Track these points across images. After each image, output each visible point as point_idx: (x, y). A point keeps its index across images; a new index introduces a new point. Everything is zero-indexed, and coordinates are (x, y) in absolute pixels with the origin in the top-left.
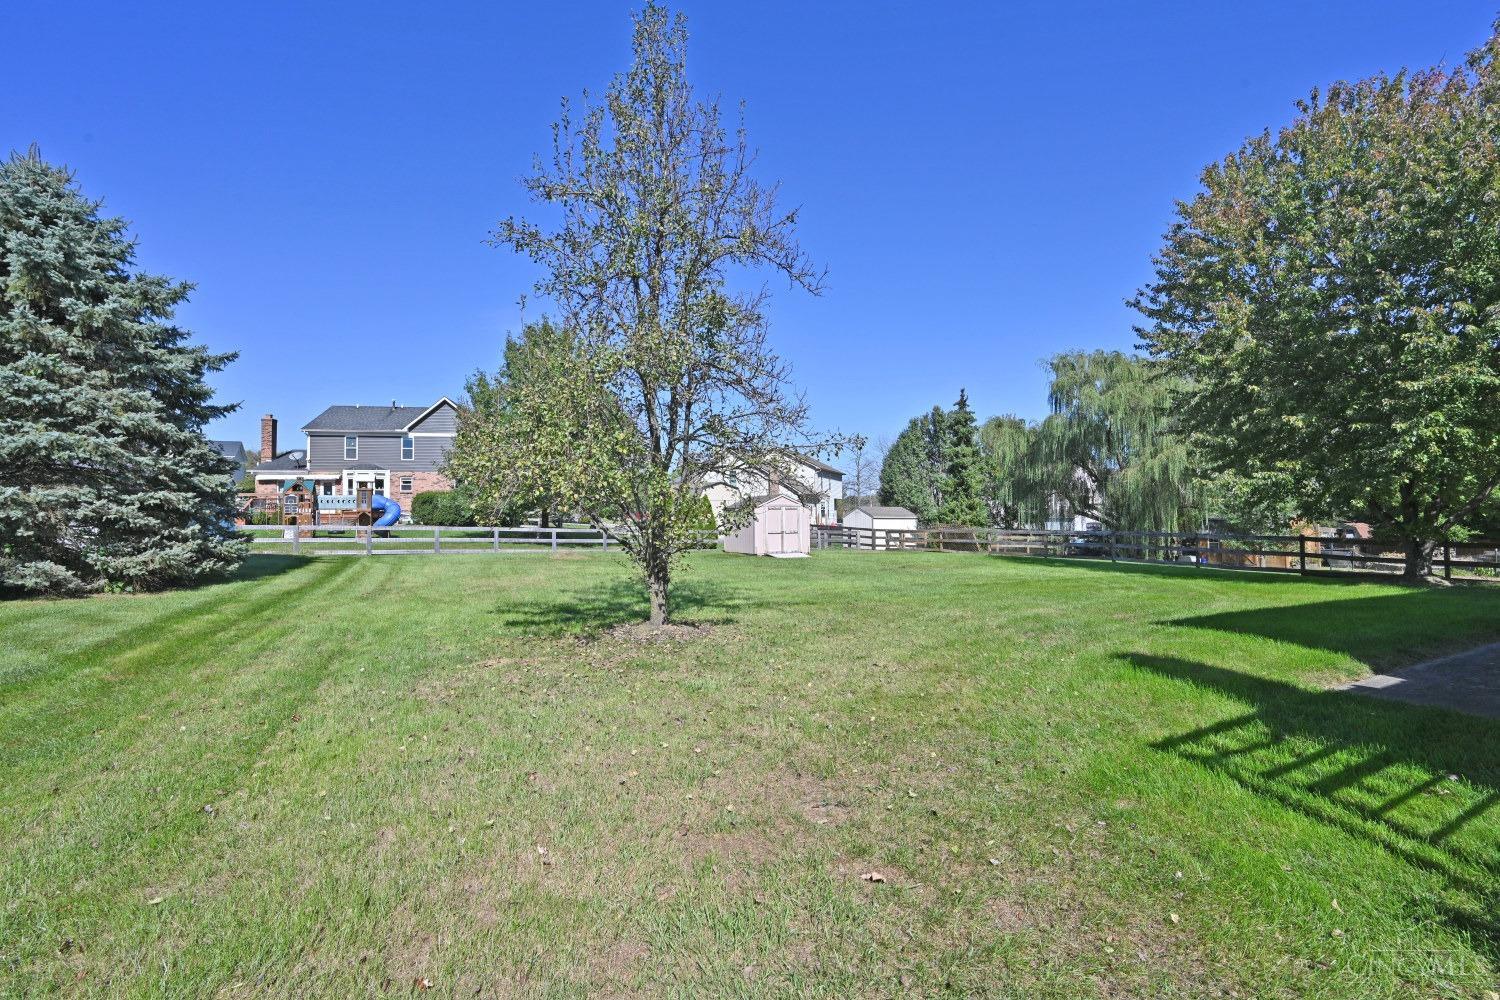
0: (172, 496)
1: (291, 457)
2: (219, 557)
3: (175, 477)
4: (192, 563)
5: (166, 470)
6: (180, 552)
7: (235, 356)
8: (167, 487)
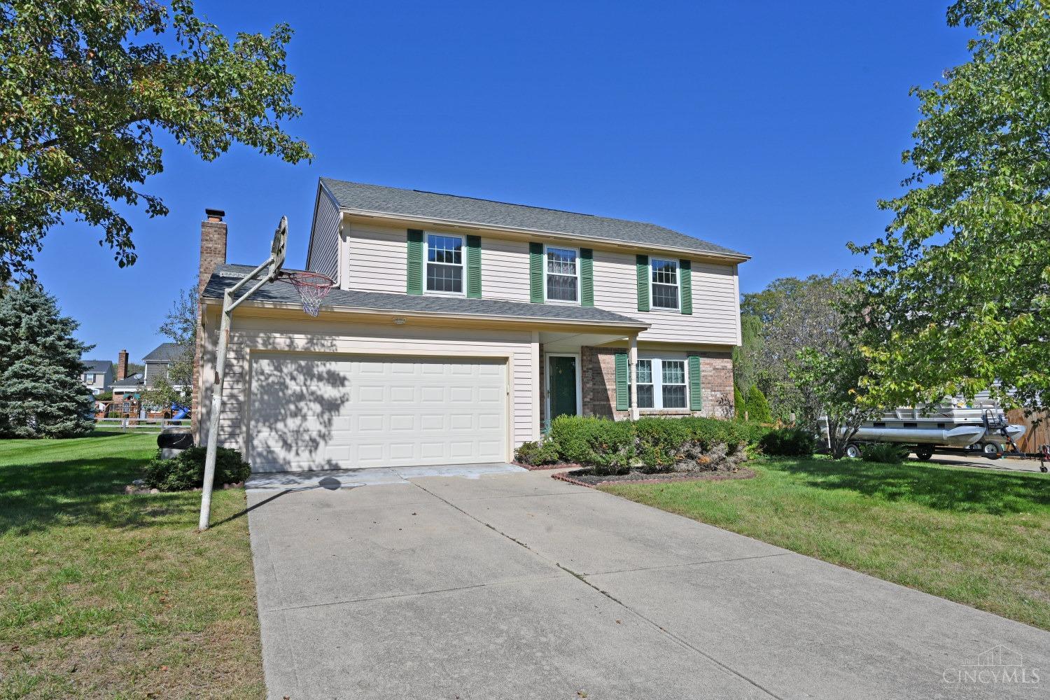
0: (68, 404)
1: (135, 377)
2: (83, 428)
3: (68, 396)
4: (73, 429)
5: (66, 395)
6: (70, 424)
7: (95, 346)
8: (67, 401)
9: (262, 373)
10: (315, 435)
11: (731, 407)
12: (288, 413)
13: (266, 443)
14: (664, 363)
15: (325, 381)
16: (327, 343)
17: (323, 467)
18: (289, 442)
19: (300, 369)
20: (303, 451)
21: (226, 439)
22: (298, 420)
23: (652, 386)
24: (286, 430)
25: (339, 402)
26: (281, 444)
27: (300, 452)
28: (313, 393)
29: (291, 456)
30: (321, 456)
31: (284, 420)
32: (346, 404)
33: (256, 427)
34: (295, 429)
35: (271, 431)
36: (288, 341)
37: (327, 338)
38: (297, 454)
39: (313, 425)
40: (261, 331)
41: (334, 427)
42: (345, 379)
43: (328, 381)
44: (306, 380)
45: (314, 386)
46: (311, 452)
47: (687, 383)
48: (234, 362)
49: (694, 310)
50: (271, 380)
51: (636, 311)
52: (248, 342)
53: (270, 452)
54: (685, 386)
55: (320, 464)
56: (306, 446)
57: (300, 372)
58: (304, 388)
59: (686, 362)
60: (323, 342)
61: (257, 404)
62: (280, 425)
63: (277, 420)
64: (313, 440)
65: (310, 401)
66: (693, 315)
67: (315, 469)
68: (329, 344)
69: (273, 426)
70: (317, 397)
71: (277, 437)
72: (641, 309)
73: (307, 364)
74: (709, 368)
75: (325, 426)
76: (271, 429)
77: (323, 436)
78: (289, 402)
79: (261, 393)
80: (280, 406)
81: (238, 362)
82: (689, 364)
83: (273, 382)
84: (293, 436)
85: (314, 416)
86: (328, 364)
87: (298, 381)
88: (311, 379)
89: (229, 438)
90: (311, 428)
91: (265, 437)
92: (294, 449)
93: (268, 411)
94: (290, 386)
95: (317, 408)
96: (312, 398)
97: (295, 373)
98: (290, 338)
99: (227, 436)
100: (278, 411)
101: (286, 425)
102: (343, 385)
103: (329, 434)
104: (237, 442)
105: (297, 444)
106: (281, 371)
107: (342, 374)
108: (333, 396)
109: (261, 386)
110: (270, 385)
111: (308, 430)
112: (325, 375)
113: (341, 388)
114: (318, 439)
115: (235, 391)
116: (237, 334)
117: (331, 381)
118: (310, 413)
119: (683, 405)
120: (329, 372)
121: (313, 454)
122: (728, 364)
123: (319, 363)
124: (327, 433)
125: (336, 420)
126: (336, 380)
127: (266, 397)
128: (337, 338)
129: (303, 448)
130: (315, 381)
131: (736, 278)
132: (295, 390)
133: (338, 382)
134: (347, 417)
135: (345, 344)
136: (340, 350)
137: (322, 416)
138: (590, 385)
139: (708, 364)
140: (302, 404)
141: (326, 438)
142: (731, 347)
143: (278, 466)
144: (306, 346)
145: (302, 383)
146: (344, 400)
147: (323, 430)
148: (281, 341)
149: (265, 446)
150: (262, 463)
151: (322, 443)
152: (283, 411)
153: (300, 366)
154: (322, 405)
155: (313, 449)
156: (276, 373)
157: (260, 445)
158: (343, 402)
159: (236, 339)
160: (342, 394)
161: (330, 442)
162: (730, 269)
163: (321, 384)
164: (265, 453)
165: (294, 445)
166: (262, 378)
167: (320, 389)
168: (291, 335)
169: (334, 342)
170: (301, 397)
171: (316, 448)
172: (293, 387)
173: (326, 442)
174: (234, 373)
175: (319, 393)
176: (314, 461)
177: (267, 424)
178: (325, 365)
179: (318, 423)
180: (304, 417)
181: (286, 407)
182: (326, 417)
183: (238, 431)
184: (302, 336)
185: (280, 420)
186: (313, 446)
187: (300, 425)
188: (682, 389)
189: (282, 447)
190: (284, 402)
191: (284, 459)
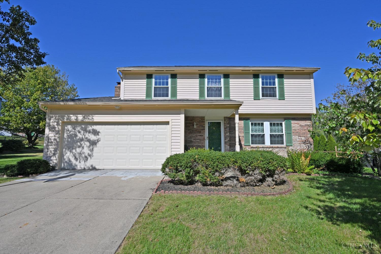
9: (68, 131)
10: (87, 155)
11: (311, 145)
12: (77, 146)
13: (69, 158)
14: (271, 124)
15: (91, 133)
16: (90, 118)
17: (89, 168)
18: (77, 157)
19: (82, 129)
20: (82, 161)
21: (52, 156)
22: (81, 149)
23: (264, 134)
24: (76, 153)
25: (97, 141)
26: (74, 158)
27: (81, 161)
28: (87, 138)
29: (77, 163)
30: (89, 163)
31: (75, 149)
32: (99, 142)
33: (65, 151)
34: (79, 152)
35: (70, 153)
36: (76, 118)
37: (90, 116)
38: (80, 162)
39: (86, 151)
40: (66, 114)
41: (94, 152)
42: (99, 132)
43: (93, 133)
44: (84, 133)
45: (87, 135)
46: (85, 161)
47: (284, 133)
48: (56, 126)
49: (286, 98)
50: (71, 133)
51: (253, 100)
52: (61, 119)
53: (70, 161)
54: (283, 134)
55: (88, 167)
56: (83, 159)
57: (82, 130)
58: (83, 136)
59: (283, 123)
60: (89, 117)
61: (66, 142)
62: (74, 151)
63: (73, 149)
64: (86, 157)
65: (85, 141)
66: (286, 100)
67: (86, 168)
68: (91, 118)
69: (71, 151)
70: (88, 139)
71: (72, 155)
72: (256, 98)
73: (85, 127)
74: (297, 125)
75: (91, 151)
76: (70, 151)
77: (90, 155)
78: (77, 142)
79: (68, 139)
80: (74, 143)
81: (58, 126)
82: (285, 123)
83: (72, 134)
84: (78, 155)
85: (86, 147)
86: (93, 126)
87: (81, 133)
88: (86, 133)
89: (53, 155)
90: (85, 152)
91: (68, 155)
92: (79, 160)
93: (70, 145)
94: (78, 135)
95: (88, 144)
96: (86, 140)
97: (80, 130)
98: (76, 116)
99: (52, 155)
100: (73, 145)
101: (76, 151)
102: (98, 135)
103: (92, 154)
104: (55, 157)
105: (80, 158)
106: (75, 129)
107: (98, 130)
108: (94, 139)
109: (68, 136)
110: (71, 135)
111: (84, 153)
112: (91, 131)
113: (97, 136)
114: (88, 156)
115: (56, 138)
116: (58, 116)
117: (94, 133)
118: (85, 146)
119: (283, 143)
120: (93, 130)
121: (86, 163)
122: (308, 123)
123: (89, 126)
124: (91, 154)
125: (95, 149)
126: (96, 133)
127: (69, 140)
128: (94, 116)
129: (82, 160)
130: (87, 134)
131: (312, 80)
132: (80, 137)
133: (96, 134)
134: (100, 148)
135: (97, 118)
136: (95, 121)
137: (90, 147)
138: (228, 134)
139: (297, 123)
140: (82, 142)
141: (91, 156)
142: (310, 115)
143: (72, 167)
144: (82, 119)
145: (83, 134)
146: (98, 141)
147: (90, 153)
148: (73, 118)
149: (68, 159)
150: (67, 165)
151: (89, 158)
152: (75, 145)
153: (82, 127)
154: (90, 143)
155: (86, 160)
156: (73, 130)
157: (66, 158)
158: (98, 142)
159: (57, 118)
160: (98, 139)
161: (92, 158)
162: (308, 76)
163: (90, 134)
164: (68, 161)
165: (79, 159)
166: (68, 132)
167: (89, 137)
168: (77, 115)
169: (93, 117)
170: (82, 140)
171: (87, 160)
172: (79, 136)
173: (91, 158)
174: (56, 131)
175: (89, 138)
176: (86, 165)
177: (69, 150)
178: (91, 127)
179: (88, 150)
180: (83, 148)
181: (76, 144)
182: (91, 148)
183: (56, 153)
184: (81, 116)
185: (74, 149)
186: (86, 159)
187: (81, 151)
188: (282, 136)
189: (74, 159)
190: (76, 141)
191: (75, 164)
